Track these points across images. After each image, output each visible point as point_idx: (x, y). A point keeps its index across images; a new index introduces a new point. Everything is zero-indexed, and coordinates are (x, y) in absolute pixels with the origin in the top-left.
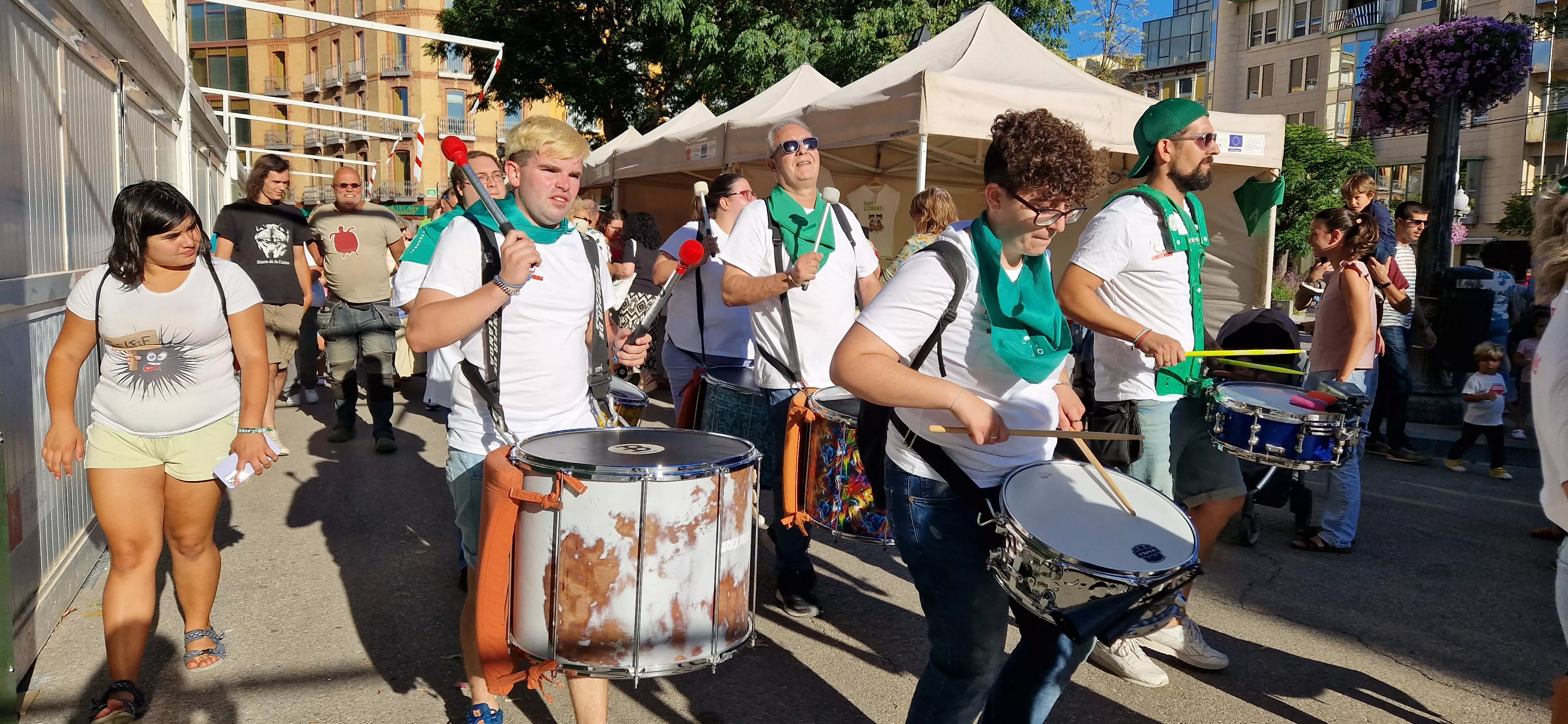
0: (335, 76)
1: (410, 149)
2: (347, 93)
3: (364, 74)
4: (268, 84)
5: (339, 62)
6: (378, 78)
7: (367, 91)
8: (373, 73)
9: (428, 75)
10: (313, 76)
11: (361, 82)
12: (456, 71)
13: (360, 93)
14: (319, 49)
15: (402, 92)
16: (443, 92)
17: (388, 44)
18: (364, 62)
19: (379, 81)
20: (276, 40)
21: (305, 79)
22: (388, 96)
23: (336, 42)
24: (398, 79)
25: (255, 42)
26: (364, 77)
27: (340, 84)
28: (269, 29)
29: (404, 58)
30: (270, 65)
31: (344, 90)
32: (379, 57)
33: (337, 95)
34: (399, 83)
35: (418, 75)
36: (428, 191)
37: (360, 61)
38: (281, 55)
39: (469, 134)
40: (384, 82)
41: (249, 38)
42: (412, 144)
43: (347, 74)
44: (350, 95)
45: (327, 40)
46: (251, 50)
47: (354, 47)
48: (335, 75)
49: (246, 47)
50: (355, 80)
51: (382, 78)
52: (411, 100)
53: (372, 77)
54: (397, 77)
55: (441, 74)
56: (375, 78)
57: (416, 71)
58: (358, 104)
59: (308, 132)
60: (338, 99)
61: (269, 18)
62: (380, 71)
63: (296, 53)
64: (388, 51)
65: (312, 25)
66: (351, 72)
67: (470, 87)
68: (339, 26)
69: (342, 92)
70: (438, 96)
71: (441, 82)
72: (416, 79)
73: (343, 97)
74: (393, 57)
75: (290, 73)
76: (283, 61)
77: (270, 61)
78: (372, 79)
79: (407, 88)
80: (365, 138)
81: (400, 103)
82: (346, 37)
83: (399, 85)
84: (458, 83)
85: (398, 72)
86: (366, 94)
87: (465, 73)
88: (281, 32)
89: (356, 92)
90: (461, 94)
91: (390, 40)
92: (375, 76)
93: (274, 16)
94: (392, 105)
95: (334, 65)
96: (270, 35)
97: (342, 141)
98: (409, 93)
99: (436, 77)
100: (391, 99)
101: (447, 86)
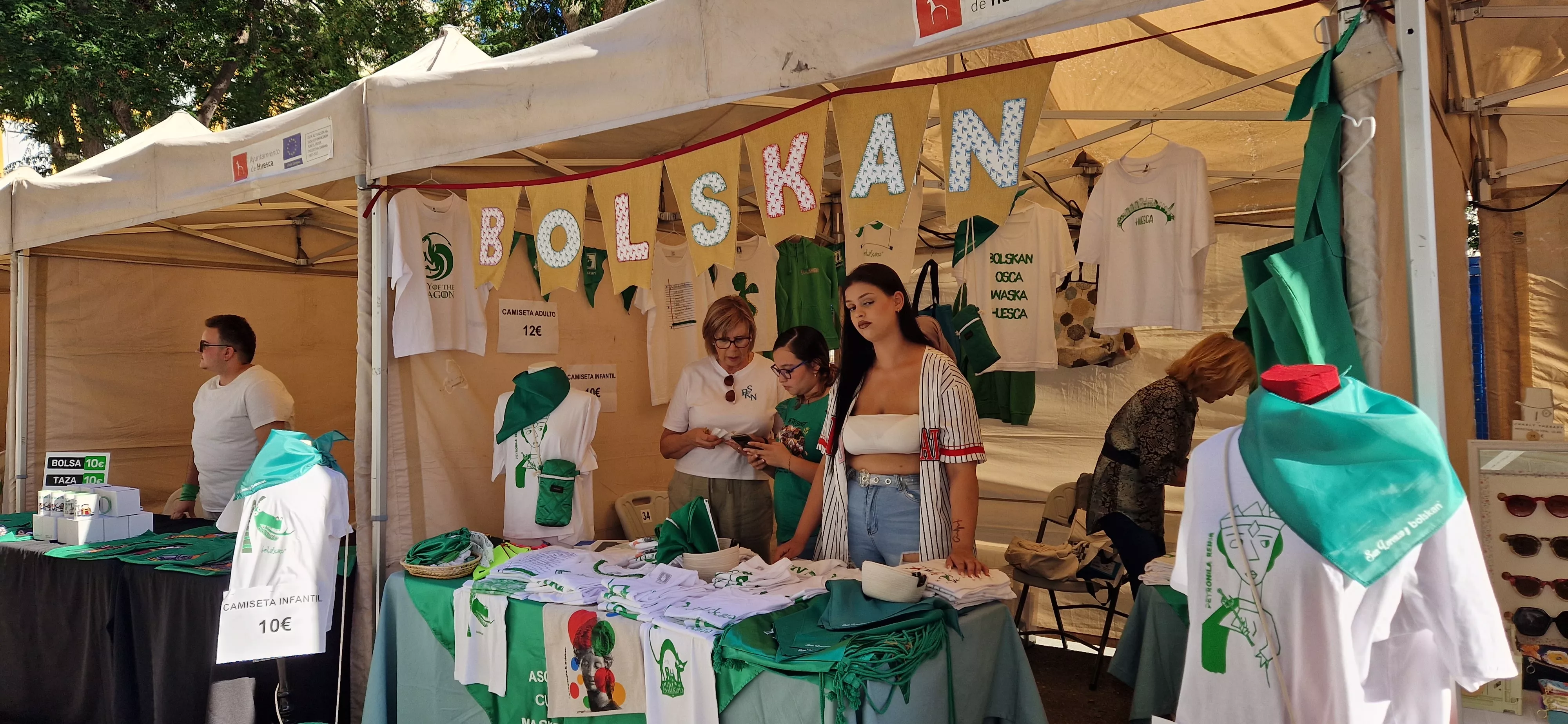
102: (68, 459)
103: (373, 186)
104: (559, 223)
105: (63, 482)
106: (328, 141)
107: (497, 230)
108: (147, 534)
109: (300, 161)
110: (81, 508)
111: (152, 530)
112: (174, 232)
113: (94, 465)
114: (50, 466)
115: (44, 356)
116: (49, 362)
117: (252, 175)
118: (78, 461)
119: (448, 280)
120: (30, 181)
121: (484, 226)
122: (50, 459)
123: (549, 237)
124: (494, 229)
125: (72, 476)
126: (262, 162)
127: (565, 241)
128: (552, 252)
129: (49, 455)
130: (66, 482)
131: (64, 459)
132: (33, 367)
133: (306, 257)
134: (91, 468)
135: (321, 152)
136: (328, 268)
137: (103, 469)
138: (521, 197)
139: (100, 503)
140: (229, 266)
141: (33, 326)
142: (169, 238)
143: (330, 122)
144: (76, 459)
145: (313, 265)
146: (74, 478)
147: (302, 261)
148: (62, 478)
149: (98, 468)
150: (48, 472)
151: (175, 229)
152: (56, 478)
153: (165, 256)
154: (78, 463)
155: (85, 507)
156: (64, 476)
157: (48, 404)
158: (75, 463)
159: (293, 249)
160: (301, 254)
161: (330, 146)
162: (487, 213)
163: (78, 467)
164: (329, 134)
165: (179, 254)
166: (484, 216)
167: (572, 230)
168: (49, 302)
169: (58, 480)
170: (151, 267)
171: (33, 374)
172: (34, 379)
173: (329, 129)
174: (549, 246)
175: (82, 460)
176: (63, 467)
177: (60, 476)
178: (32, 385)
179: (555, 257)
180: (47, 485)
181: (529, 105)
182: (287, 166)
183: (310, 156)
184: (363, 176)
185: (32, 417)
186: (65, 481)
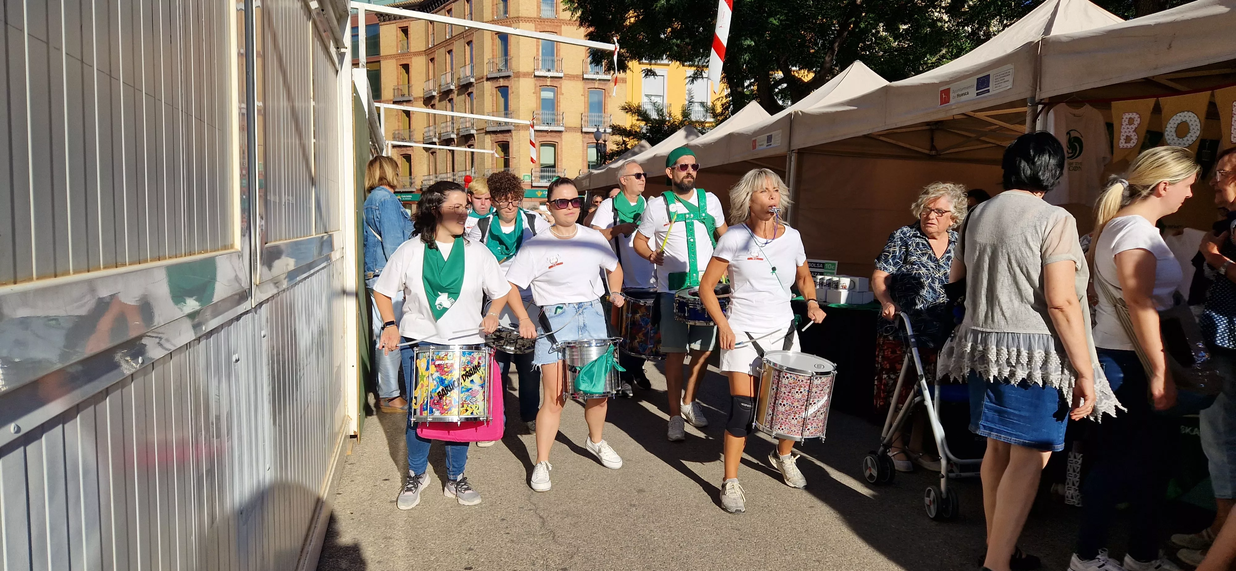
0: (448, 81)
1: (509, 140)
2: (458, 95)
3: (473, 77)
4: (396, 91)
5: (452, 69)
6: (485, 79)
7: (475, 92)
8: (480, 76)
9: (526, 75)
10: (431, 82)
11: (470, 84)
12: (549, 70)
13: (469, 94)
14: (436, 59)
15: (504, 91)
16: (538, 88)
17: (493, 50)
18: (472, 67)
19: (485, 82)
20: (402, 54)
21: (424, 85)
22: (492, 95)
23: (450, 52)
24: (501, 80)
25: (386, 57)
26: (472, 80)
27: (453, 87)
28: (397, 46)
29: (506, 61)
30: (398, 76)
31: (456, 92)
32: (486, 61)
33: (432, 103)
34: (502, 83)
35: (518, 75)
36: (524, 176)
37: (470, 66)
38: (406, 67)
39: (558, 125)
40: (489, 83)
41: (381, 55)
42: (511, 136)
43: (459, 79)
44: (460, 97)
45: (443, 50)
46: (383, 64)
47: (465, 55)
48: (449, 80)
49: (379, 61)
50: (465, 83)
51: (488, 79)
52: (511, 97)
53: (479, 79)
54: (500, 77)
55: (537, 73)
56: (482, 80)
57: (516, 71)
58: (467, 103)
59: (427, 129)
60: (451, 100)
61: (397, 37)
62: (486, 73)
63: (418, 64)
64: (493, 56)
65: (431, 39)
66: (462, 76)
67: (561, 84)
68: (452, 37)
69: (454, 96)
70: (534, 93)
71: (537, 80)
72: (516, 79)
73: (455, 100)
74: (497, 60)
75: (413, 82)
76: (408, 72)
77: (398, 73)
78: (480, 81)
79: (508, 87)
80: (473, 132)
81: (502, 101)
82: (458, 47)
83: (501, 85)
84: (551, 81)
85: (500, 73)
86: (474, 95)
87: (557, 71)
88: (406, 48)
89: (466, 93)
90: (553, 91)
91: (495, 47)
92: (483, 78)
93: (401, 34)
94: (495, 102)
95: (448, 71)
96: (398, 51)
97: (454, 136)
98: (510, 92)
99: (533, 76)
100: (495, 98)
101: (542, 83)
102: (816, 263)
103: (1040, 103)
104: (1184, 120)
106: (1010, 78)
107: (1134, 127)
109: (988, 91)
117: (952, 101)
119: (1079, 160)
120: (803, 111)
121: (1124, 124)
123: (1175, 129)
124: (1132, 126)
126: (960, 93)
127: (1188, 131)
128: (1176, 139)
133: (936, 150)
134: (828, 269)
135: (1004, 85)
137: (834, 270)
138: (1155, 104)
139: (850, 284)
143: (1012, 67)
144: (820, 264)
145: (940, 155)
146: (819, 273)
147: (934, 153)
149: (831, 269)
155: (844, 285)
159: (928, 145)
160: (933, 147)
161: (1011, 81)
162: (1127, 116)
163: (821, 268)
164: (1011, 73)
166: (1124, 118)
167: (1194, 124)
173: (1011, 71)
174: (1175, 135)
179: (1178, 142)
181: (1170, 46)
182: (978, 94)
183: (996, 87)
184: (1033, 98)
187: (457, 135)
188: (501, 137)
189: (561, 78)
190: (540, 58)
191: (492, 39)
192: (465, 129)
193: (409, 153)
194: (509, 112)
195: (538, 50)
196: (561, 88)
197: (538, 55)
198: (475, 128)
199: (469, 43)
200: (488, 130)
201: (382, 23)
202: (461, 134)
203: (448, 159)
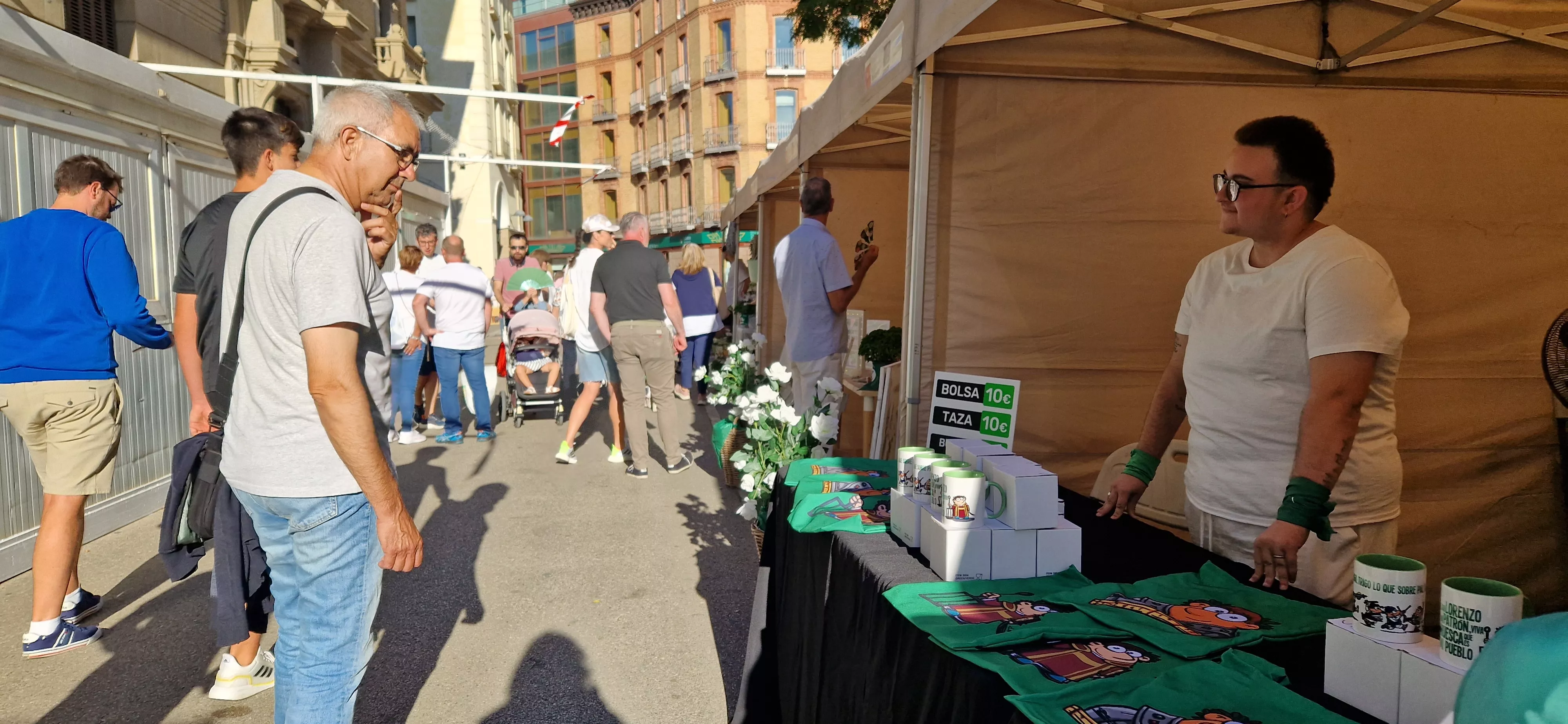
0: (660, 91)
1: (735, 164)
2: (671, 108)
3: (687, 82)
4: (596, 108)
5: (663, 73)
6: (702, 84)
7: (690, 102)
8: (696, 80)
9: (755, 75)
10: (639, 92)
11: (684, 93)
12: (786, 67)
13: (684, 106)
14: (643, 63)
15: (726, 98)
16: (772, 92)
17: (711, 44)
18: (687, 70)
19: (702, 88)
20: (604, 60)
21: (631, 98)
22: (711, 104)
23: (660, 51)
24: (723, 84)
25: (583, 65)
26: (687, 86)
27: (663, 98)
28: (597, 49)
29: (729, 58)
30: (598, 88)
31: (668, 105)
32: (703, 59)
33: (661, 111)
34: (724, 87)
35: (744, 75)
37: (683, 68)
38: (608, 76)
40: (707, 88)
41: (577, 62)
42: (737, 159)
43: (671, 85)
44: (673, 110)
45: (651, 51)
46: (580, 73)
47: (678, 53)
48: (659, 89)
49: (574, 71)
50: (678, 91)
51: (706, 84)
52: (737, 107)
53: (695, 84)
54: (721, 80)
55: (770, 72)
56: (698, 86)
57: (741, 71)
58: (681, 118)
59: (634, 156)
60: (662, 116)
61: (596, 37)
62: (703, 76)
63: (623, 71)
64: (712, 51)
65: (637, 37)
66: (674, 82)
67: (803, 85)
68: (662, 32)
69: (665, 109)
70: (766, 99)
71: (770, 81)
72: (742, 81)
73: (667, 115)
74: (717, 58)
75: (617, 94)
76: (610, 82)
77: (598, 84)
78: (695, 87)
79: (731, 92)
80: (689, 155)
81: (725, 112)
82: (668, 43)
83: (723, 90)
84: (789, 81)
85: (721, 75)
86: (690, 106)
87: (797, 67)
88: (608, 50)
89: (680, 105)
90: (792, 94)
91: (714, 39)
92: (699, 83)
93: (601, 33)
94: (716, 114)
95: (658, 77)
96: (597, 55)
97: (666, 163)
98: (734, 99)
99: (764, 76)
100: (715, 109)
101: (777, 84)
102: (963, 385)
105: (955, 420)
108: (1068, 575)
110: (952, 503)
111: (1079, 567)
112: (1131, 25)
113: (997, 398)
114: (939, 394)
115: (948, 227)
116: (955, 236)
118: (976, 389)
122: (940, 382)
125: (966, 413)
129: (939, 375)
130: (959, 422)
131: (957, 384)
132: (933, 242)
133: (1333, 53)
134: (993, 404)
136: (1372, 74)
137: (1009, 406)
139: (987, 493)
140: (1208, 78)
141: (935, 182)
142: (1123, 36)
144: (973, 386)
145: (1348, 70)
146: (969, 416)
147: (1329, 64)
148: (954, 414)
149: (1002, 405)
150: (937, 402)
151: (1133, 18)
152: (946, 413)
153: (1114, 67)
154: (976, 393)
155: (960, 502)
156: (957, 411)
157: (951, 297)
158: (972, 392)
159: (1314, 44)
160: (1327, 50)
163: (974, 400)
165: (1134, 62)
168: (957, 145)
169: (949, 416)
170: (1094, 86)
171: (933, 253)
172: (934, 260)
175: (981, 388)
176: (956, 397)
177: (951, 410)
178: (932, 269)
180: (934, 422)
185: (929, 315)
186: (957, 420)
187: (671, 161)
188: (724, 161)
189: (802, 76)
190: (774, 52)
191: (711, 29)
192: (680, 153)
193: (613, 188)
194: (735, 127)
195: (770, 40)
196: (803, 90)
197: (770, 46)
198: (692, 151)
199: (682, 37)
200: (708, 151)
201: (578, 21)
202: (675, 160)
203: (661, 194)
